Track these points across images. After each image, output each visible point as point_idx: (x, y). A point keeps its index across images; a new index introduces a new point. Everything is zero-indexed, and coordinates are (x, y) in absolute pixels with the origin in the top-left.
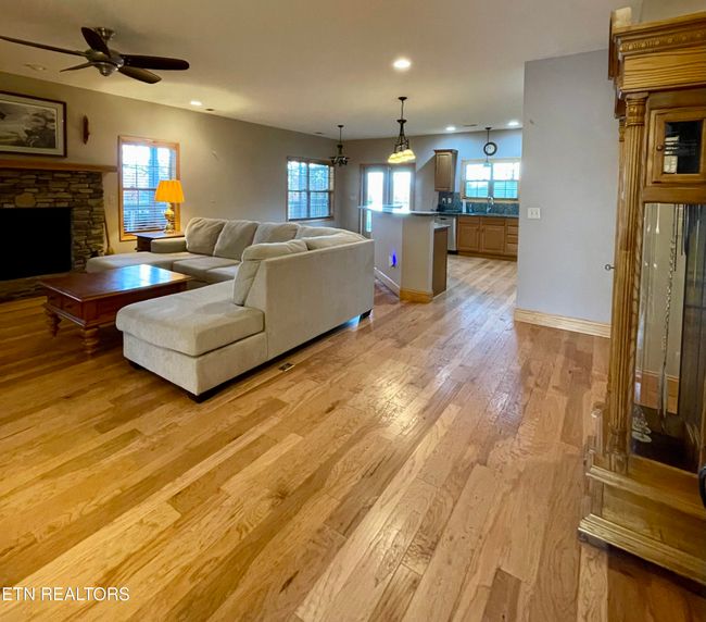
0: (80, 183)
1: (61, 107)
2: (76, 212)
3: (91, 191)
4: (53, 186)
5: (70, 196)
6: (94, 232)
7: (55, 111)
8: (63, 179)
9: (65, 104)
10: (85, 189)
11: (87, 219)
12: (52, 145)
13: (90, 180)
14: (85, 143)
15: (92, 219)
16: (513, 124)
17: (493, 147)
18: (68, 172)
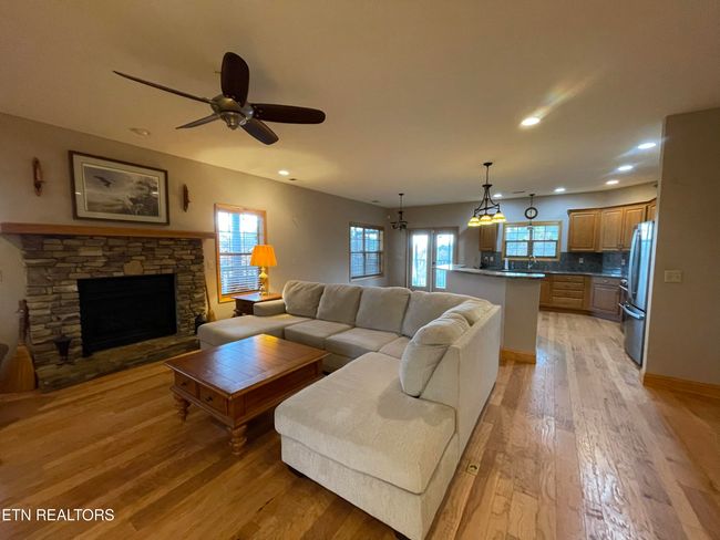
0: (183, 249)
1: (163, 174)
2: (180, 278)
3: (193, 257)
4: (158, 253)
5: (174, 263)
6: (197, 296)
7: (158, 178)
8: (167, 247)
9: (166, 172)
10: (187, 255)
11: (190, 284)
12: (155, 213)
13: (191, 247)
14: (185, 209)
15: (194, 283)
16: (560, 190)
17: (534, 211)
18: (171, 239)
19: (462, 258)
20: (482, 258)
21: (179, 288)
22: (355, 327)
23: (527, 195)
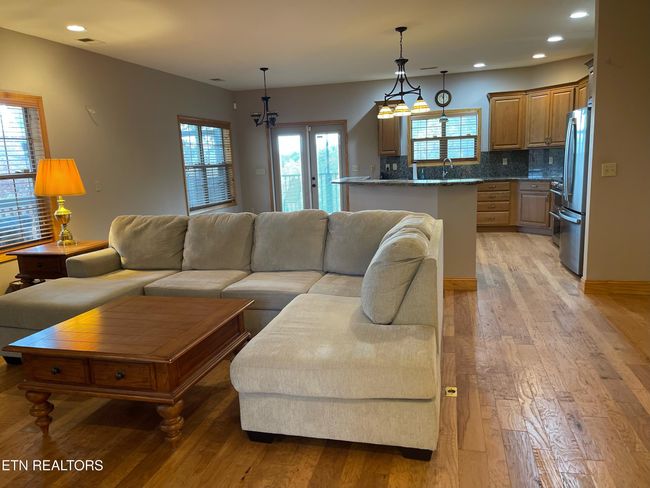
16: (479, 65)
17: (446, 96)
19: (354, 167)
20: (382, 167)
22: (253, 272)
23: (437, 72)
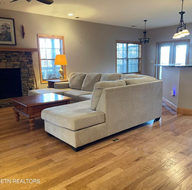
0: (23, 57)
2: (22, 70)
3: (28, 61)
4: (12, 58)
5: (19, 63)
6: (30, 79)
7: (10, 23)
9: (13, 20)
10: (25, 60)
11: (27, 73)
12: (10, 40)
13: (27, 56)
14: (23, 37)
15: (29, 73)
18: (18, 52)
21: (22, 75)
